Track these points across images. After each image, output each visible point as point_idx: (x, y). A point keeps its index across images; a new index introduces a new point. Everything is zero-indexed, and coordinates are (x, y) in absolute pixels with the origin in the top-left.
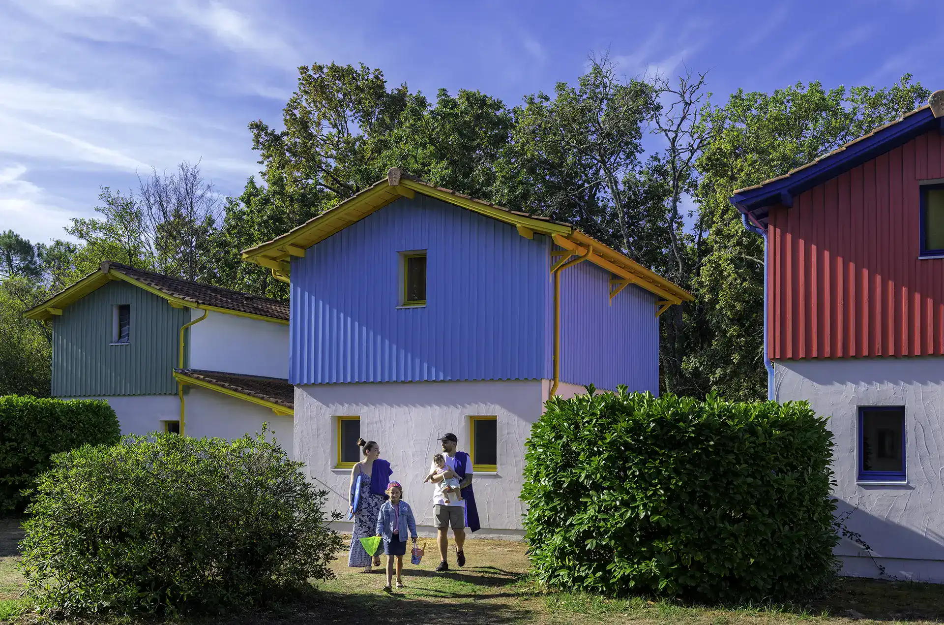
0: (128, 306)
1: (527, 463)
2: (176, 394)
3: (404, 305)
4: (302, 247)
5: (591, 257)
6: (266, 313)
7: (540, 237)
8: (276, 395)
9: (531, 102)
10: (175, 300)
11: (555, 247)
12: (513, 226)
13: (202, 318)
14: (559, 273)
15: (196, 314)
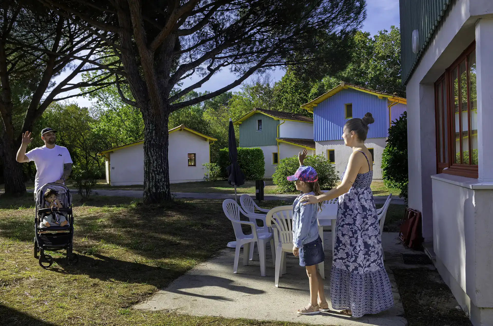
0: (261, 120)
1: (382, 159)
2: (276, 145)
3: (346, 118)
4: (316, 104)
5: (400, 102)
6: (303, 120)
7: (384, 99)
8: (303, 143)
9: (381, 33)
10: (275, 118)
11: (389, 101)
12: (377, 96)
13: (283, 123)
14: (390, 108)
15: (281, 121)
